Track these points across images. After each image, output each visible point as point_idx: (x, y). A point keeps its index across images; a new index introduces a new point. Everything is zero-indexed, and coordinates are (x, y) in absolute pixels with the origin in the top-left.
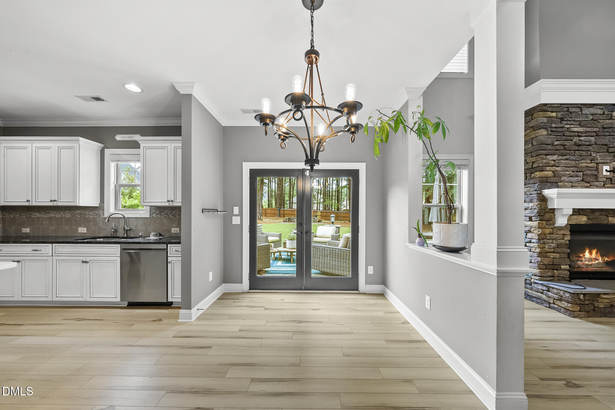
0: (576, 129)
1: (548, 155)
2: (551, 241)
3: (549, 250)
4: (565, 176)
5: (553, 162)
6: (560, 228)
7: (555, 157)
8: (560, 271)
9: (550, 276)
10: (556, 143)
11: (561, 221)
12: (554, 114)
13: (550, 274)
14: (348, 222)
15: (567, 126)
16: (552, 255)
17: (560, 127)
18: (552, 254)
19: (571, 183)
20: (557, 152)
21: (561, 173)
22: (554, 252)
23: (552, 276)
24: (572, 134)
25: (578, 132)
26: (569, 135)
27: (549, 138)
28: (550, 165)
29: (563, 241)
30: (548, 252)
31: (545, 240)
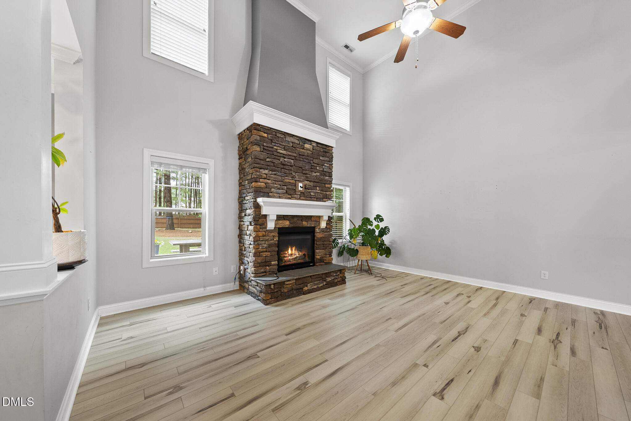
0: (281, 151)
1: (261, 169)
2: (263, 242)
3: (262, 250)
4: (274, 188)
5: (265, 176)
6: (271, 231)
7: (266, 171)
8: (271, 267)
9: (263, 272)
10: (268, 160)
11: (271, 225)
12: (266, 135)
13: (262, 270)
14: (165, 229)
15: (275, 147)
16: (264, 254)
17: (270, 147)
18: (265, 253)
19: (279, 194)
20: (268, 167)
21: (271, 186)
22: (266, 252)
23: (265, 272)
24: (279, 155)
25: (283, 154)
26: (277, 155)
27: (261, 154)
28: (263, 178)
29: (273, 241)
30: (262, 252)
31: (259, 242)
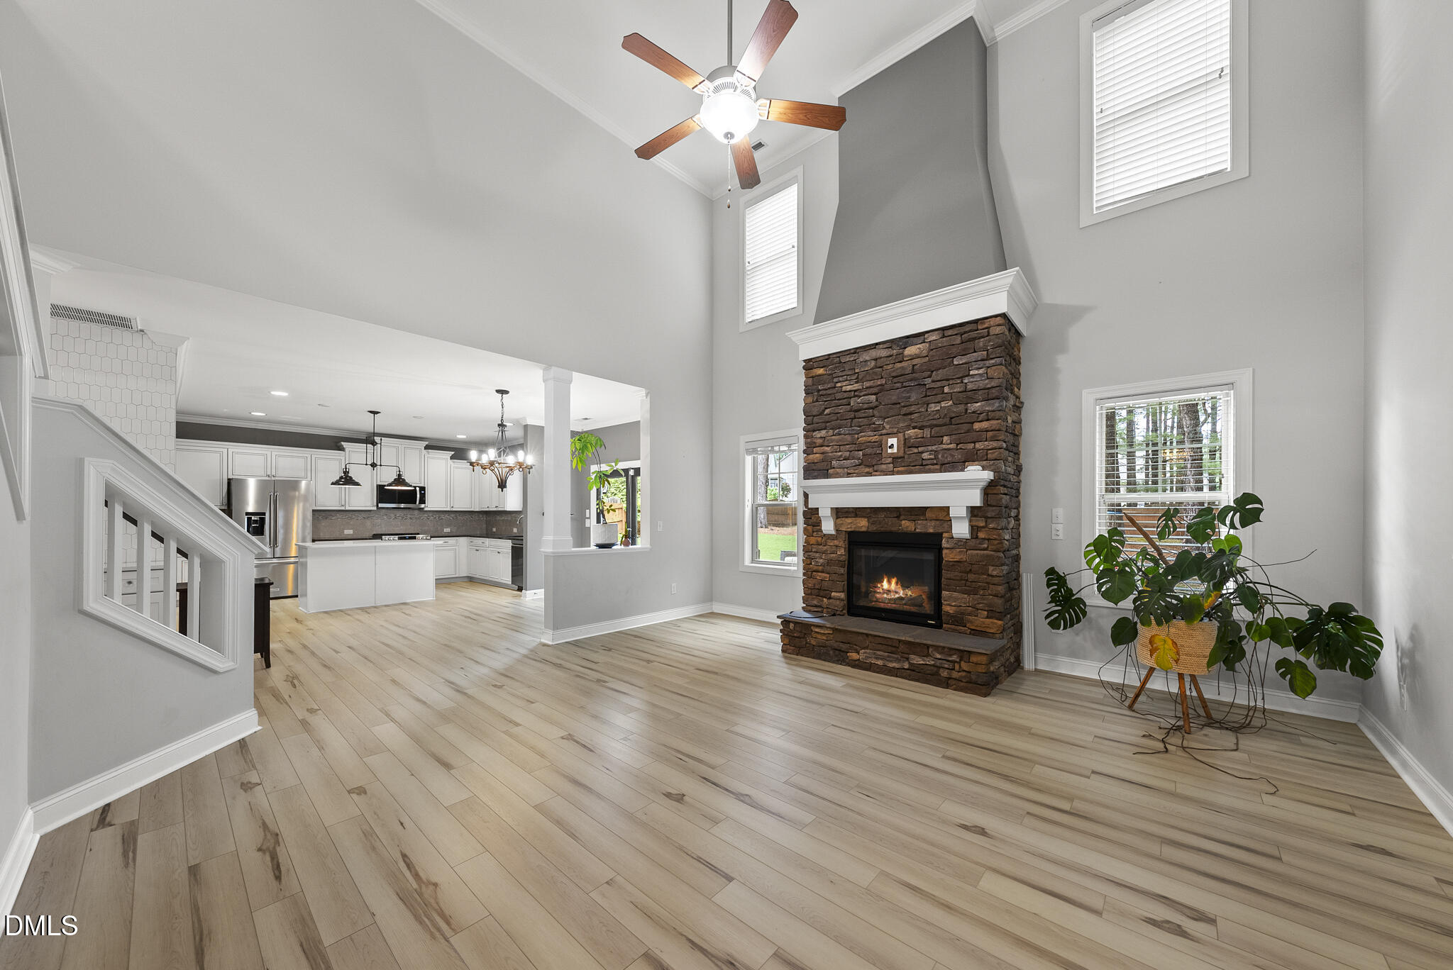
0: (849, 388)
1: (814, 431)
2: (817, 555)
3: (815, 568)
4: (838, 459)
5: (821, 441)
6: (829, 537)
7: (823, 433)
8: (831, 601)
9: (816, 606)
10: (827, 411)
11: (828, 527)
12: (821, 371)
13: (815, 602)
15: (839, 385)
16: (820, 576)
17: (829, 388)
18: (820, 574)
19: (847, 468)
20: (828, 424)
21: (830, 456)
22: (822, 572)
23: (820, 607)
24: (846, 395)
25: (855, 391)
26: (841, 397)
27: (814, 406)
28: (817, 445)
29: (834, 555)
30: (814, 571)
31: (810, 554)
